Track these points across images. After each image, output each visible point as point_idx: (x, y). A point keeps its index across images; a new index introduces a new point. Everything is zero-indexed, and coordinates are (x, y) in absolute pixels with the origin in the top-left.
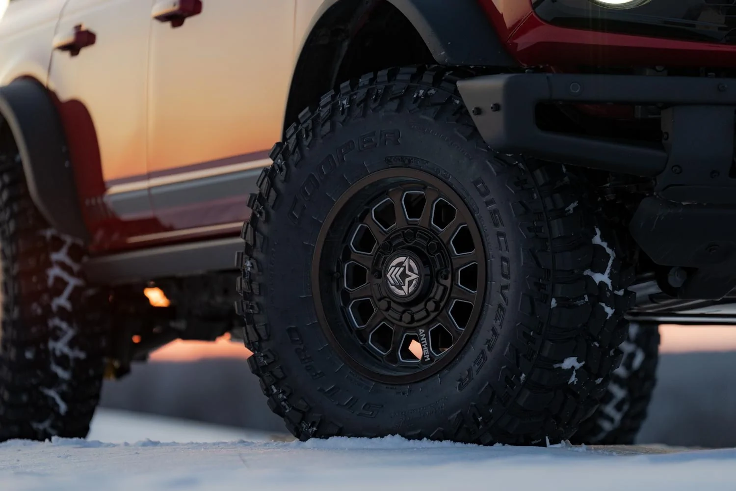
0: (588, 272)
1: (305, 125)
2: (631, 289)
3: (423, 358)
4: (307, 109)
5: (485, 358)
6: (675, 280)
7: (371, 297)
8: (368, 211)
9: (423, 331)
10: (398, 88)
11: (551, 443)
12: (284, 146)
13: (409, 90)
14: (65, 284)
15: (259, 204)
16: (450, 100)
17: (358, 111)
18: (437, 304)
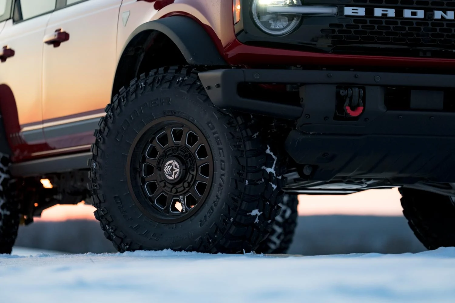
0: (263, 167)
1: (122, 95)
2: (285, 175)
3: (182, 210)
4: (124, 87)
5: (213, 210)
6: (307, 171)
7: (156, 180)
8: (154, 138)
9: (182, 197)
10: (169, 76)
11: (246, 252)
12: (112, 106)
13: (175, 78)
15: (100, 135)
16: (195, 83)
17: (149, 88)
18: (189, 183)
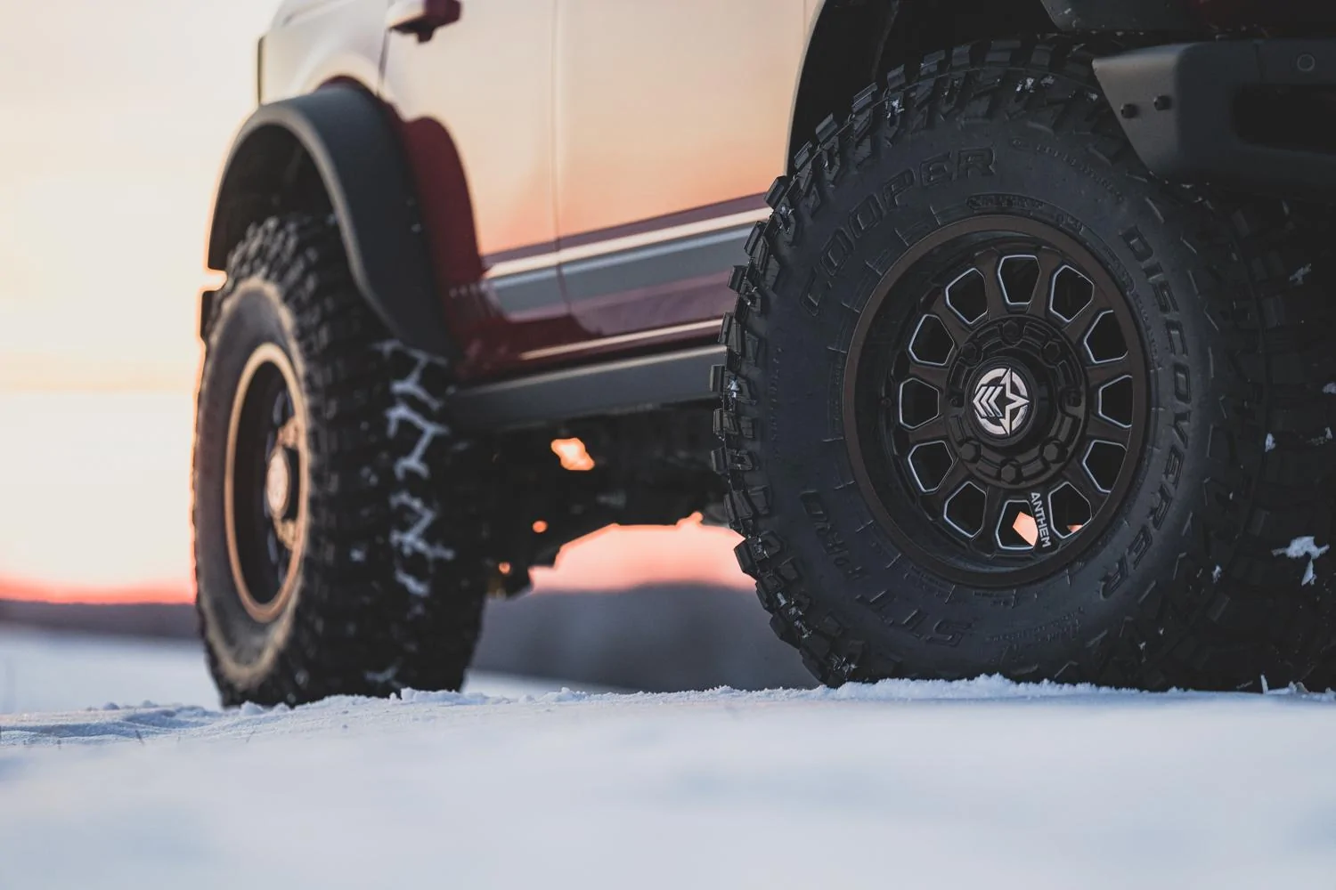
1: (827, 146)
3: (1039, 542)
4: (831, 117)
5: (1147, 538)
7: (946, 438)
8: (940, 291)
9: (1039, 495)
10: (989, 76)
11: (1271, 687)
12: (792, 183)
13: (1008, 79)
14: (419, 433)
15: (750, 284)
16: (1080, 95)
17: (919, 118)
18: (1062, 448)
